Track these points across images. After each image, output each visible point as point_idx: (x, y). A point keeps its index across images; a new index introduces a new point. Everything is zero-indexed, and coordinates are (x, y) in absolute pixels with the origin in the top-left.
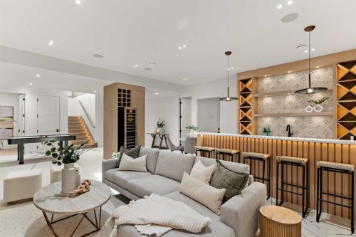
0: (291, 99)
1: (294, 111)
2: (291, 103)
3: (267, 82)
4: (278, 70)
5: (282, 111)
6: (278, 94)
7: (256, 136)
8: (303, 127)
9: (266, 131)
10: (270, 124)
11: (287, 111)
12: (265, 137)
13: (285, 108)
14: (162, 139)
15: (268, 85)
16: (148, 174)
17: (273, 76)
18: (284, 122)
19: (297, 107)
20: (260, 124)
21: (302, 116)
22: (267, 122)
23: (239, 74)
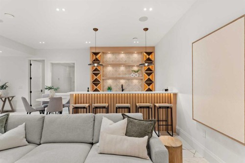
0: (122, 68)
1: (124, 76)
2: (123, 71)
3: (109, 56)
4: (116, 50)
5: (118, 76)
6: (116, 65)
7: (103, 92)
8: (128, 85)
9: (110, 89)
10: (112, 84)
11: (121, 76)
12: (109, 92)
13: (119, 74)
14: (4, 102)
15: (110, 58)
16: (31, 146)
17: (113, 53)
18: (119, 82)
19: (125, 74)
20: (105, 84)
21: (128, 79)
22: (110, 82)
23: (91, 48)
